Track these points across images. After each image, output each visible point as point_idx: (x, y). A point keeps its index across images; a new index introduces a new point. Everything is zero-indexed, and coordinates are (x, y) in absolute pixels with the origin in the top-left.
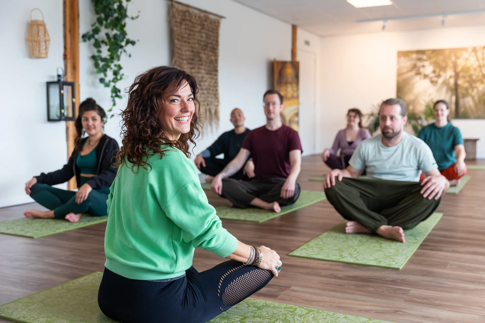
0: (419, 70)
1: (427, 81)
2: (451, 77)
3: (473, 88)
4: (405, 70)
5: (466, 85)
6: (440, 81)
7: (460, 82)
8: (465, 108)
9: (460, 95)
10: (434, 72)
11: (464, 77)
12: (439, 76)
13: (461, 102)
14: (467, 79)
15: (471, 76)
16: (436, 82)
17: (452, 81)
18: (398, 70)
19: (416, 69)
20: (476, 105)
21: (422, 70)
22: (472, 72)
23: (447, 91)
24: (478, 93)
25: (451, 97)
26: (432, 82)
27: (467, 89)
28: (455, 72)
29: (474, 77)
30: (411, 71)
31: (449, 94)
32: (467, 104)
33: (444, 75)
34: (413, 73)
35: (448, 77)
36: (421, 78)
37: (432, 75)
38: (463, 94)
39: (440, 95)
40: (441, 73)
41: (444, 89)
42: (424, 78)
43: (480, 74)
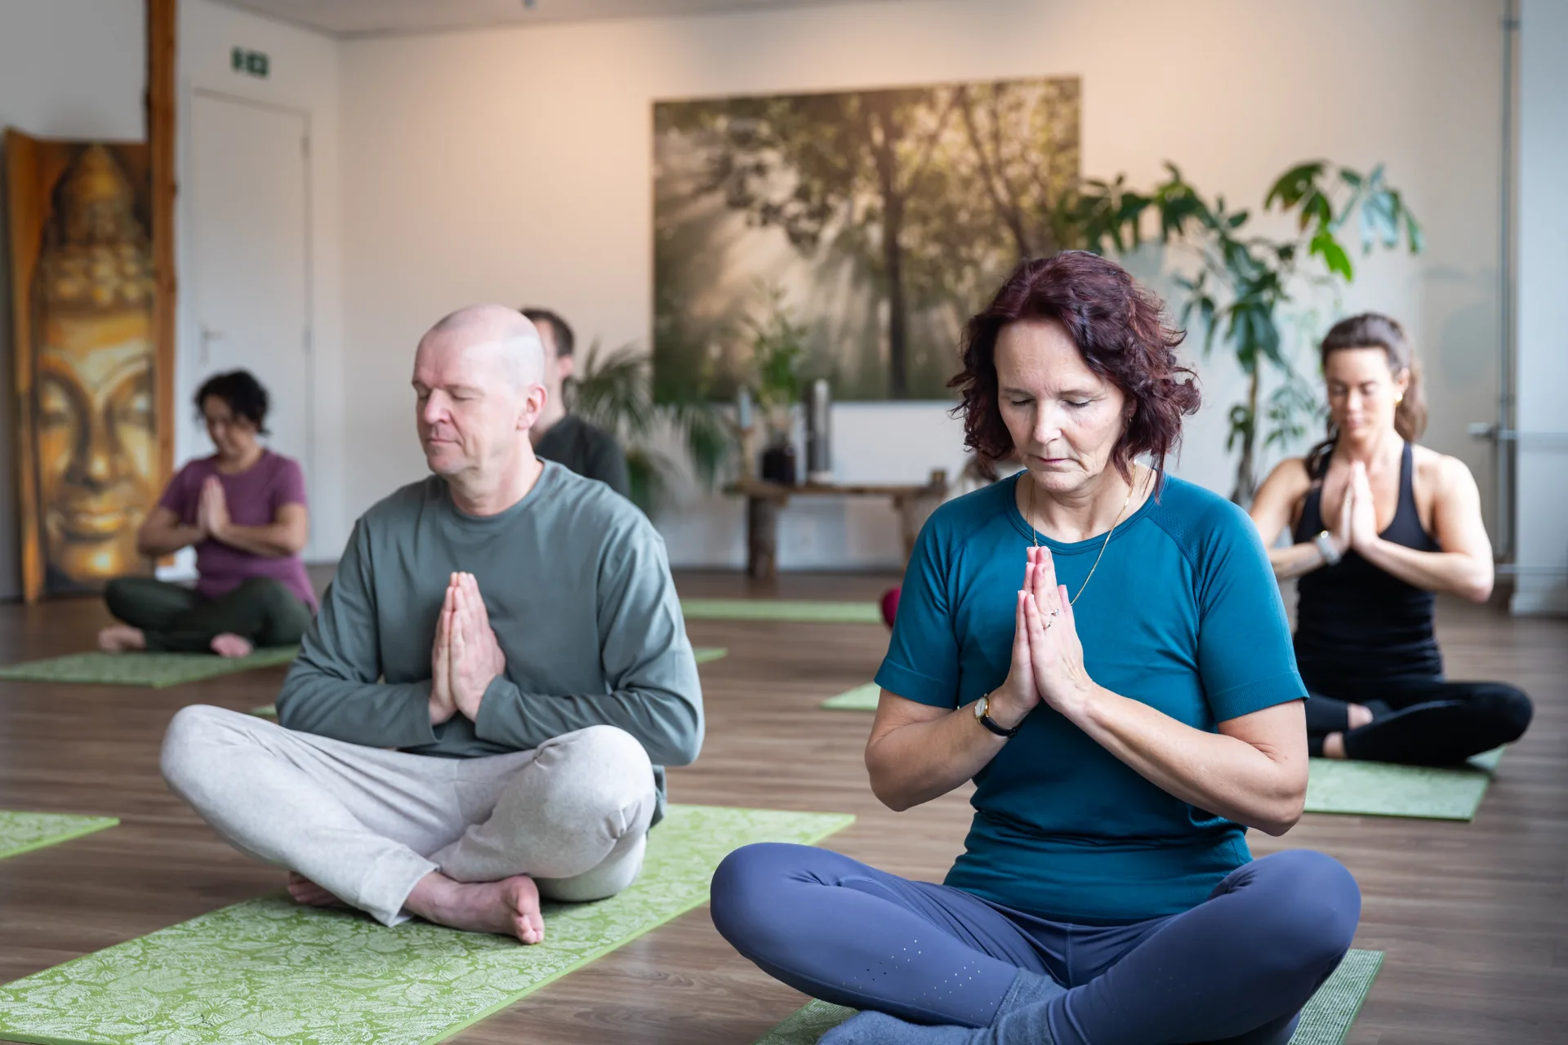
0: (741, 185)
1: (777, 236)
2: (870, 216)
3: (959, 264)
4: (685, 187)
5: (933, 250)
6: (830, 232)
7: (909, 238)
8: (932, 350)
9: (911, 297)
10: (802, 194)
11: (924, 219)
12: (822, 213)
13: (915, 322)
14: (936, 224)
15: (949, 213)
16: (814, 238)
17: (875, 233)
19: (731, 181)
21: (754, 184)
22: (954, 195)
23: (856, 281)
24: (979, 286)
25: (873, 305)
26: (796, 238)
27: (934, 270)
28: (887, 192)
29: (963, 217)
30: (709, 189)
31: (866, 291)
32: (939, 336)
33: (842, 208)
34: (718, 199)
35: (858, 216)
36: (749, 223)
37: (794, 208)
38: (921, 289)
39: (829, 298)
40: (832, 200)
41: (846, 270)
42: (765, 223)
43: (988, 203)
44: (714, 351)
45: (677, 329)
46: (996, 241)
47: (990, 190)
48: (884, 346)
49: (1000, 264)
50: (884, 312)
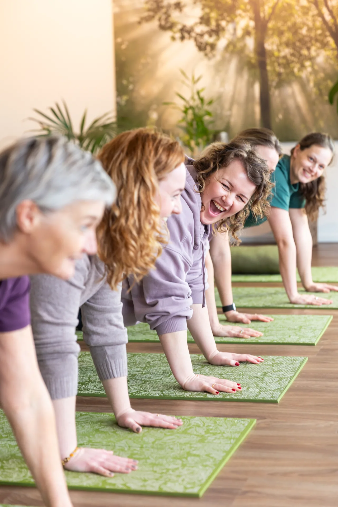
0: (168, 16)
1: (190, 45)
2: (247, 33)
3: (302, 60)
4: (134, 19)
5: (286, 51)
6: (222, 43)
7: (271, 44)
8: (286, 111)
9: (273, 80)
10: (205, 20)
11: (281, 33)
12: (218, 31)
13: (275, 94)
14: (287, 36)
15: (295, 29)
16: (213, 46)
17: (250, 43)
18: (117, 17)
19: (161, 14)
20: (311, 103)
21: (175, 15)
22: (298, 19)
23: (239, 71)
24: (315, 72)
25: (250, 85)
26: (201, 47)
27: (287, 64)
28: (257, 18)
29: (304, 31)
30: (148, 19)
31: (246, 75)
32: (291, 103)
33: (230, 27)
34: (155, 24)
35: (240, 33)
36: (173, 38)
37: (200, 29)
38: (279, 74)
39: (223, 82)
40: (223, 23)
41: (233, 64)
42: (183, 38)
43: (319, 23)
44: (154, 116)
45: (130, 102)
46: (324, 45)
47: (321, 15)
48: (257, 109)
49: (328, 58)
50: (257, 88)
